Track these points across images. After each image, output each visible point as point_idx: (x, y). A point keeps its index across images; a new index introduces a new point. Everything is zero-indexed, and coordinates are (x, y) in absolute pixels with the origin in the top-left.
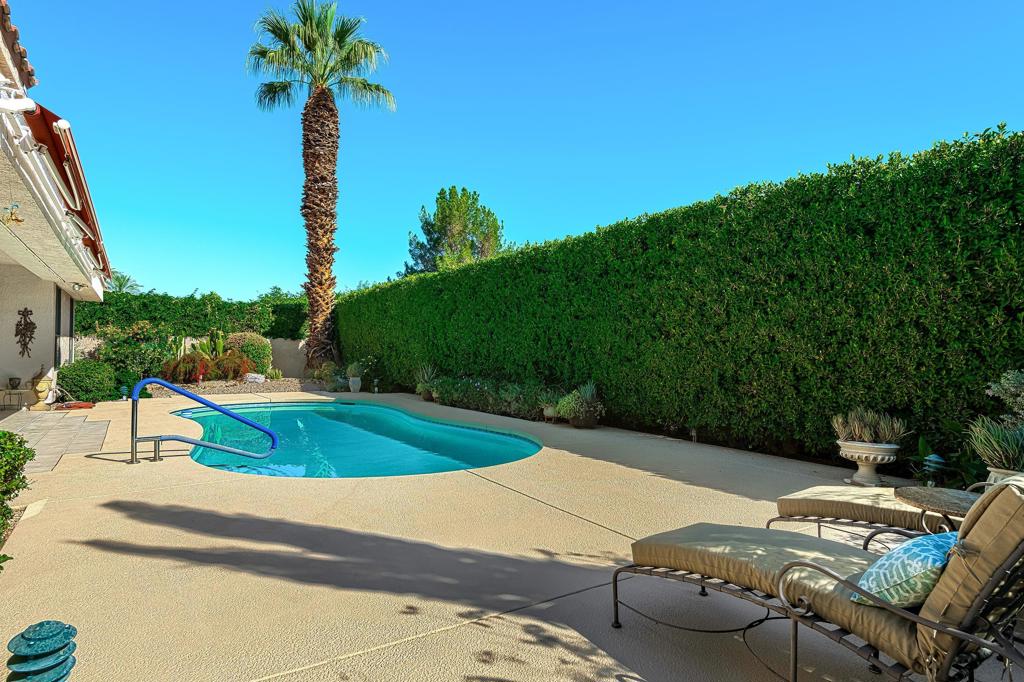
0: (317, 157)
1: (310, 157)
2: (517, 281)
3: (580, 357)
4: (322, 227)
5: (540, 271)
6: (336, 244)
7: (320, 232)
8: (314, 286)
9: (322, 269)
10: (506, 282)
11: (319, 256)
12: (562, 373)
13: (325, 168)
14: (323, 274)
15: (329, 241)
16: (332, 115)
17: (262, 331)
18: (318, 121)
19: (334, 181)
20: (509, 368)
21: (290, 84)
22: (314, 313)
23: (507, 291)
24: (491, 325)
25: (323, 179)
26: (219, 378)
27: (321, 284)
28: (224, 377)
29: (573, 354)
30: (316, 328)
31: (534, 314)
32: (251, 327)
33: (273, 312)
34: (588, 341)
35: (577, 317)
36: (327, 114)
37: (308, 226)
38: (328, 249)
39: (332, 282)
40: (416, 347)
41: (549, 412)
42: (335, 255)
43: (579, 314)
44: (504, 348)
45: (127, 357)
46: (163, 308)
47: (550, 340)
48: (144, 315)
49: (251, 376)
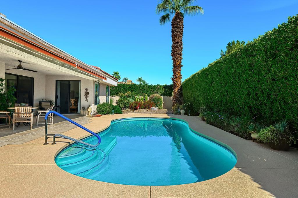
0: (175, 35)
1: (174, 36)
2: (238, 64)
3: (277, 104)
4: (177, 59)
5: (250, 56)
6: (182, 64)
7: (177, 60)
8: (174, 79)
9: (177, 73)
10: (233, 65)
11: (177, 68)
12: (265, 113)
13: (178, 39)
14: (177, 74)
15: (180, 63)
16: (181, 21)
17: (160, 94)
18: (176, 23)
19: (182, 43)
20: (236, 109)
21: (169, 14)
22: (175, 87)
23: (233, 70)
24: (227, 88)
25: (178, 43)
26: (144, 108)
27: (177, 78)
28: (145, 108)
29: (272, 103)
30: (175, 92)
31: (247, 81)
32: (158, 93)
33: (164, 88)
34: (282, 94)
35: (274, 80)
36: (179, 20)
37: (173, 59)
38: (179, 66)
39: (181, 77)
40: (201, 99)
41: (254, 136)
42: (182, 68)
43: (275, 77)
44: (233, 99)
45: (120, 102)
46: (134, 88)
47: (256, 94)
48: (130, 90)
49: (153, 108)
